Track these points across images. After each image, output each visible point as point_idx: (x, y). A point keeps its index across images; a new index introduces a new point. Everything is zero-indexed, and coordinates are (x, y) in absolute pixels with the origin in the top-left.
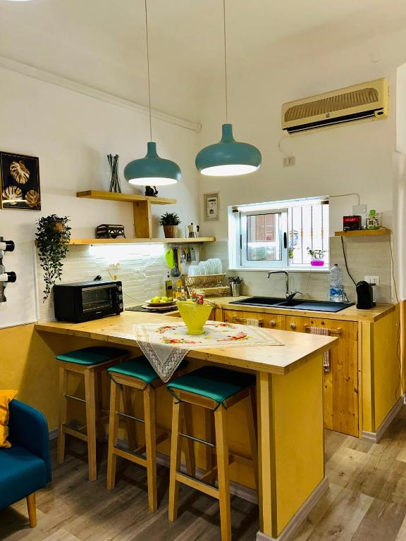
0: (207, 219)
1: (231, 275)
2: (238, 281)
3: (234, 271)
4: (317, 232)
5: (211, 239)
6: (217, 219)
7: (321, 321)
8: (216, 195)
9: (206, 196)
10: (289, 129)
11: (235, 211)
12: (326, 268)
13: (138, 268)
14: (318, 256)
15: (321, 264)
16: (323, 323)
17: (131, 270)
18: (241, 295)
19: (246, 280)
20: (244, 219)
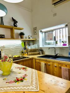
0: (34, 34)
1: (40, 49)
2: (42, 50)
3: (41, 48)
4: (64, 36)
5: (35, 39)
6: (37, 34)
7: (65, 65)
8: (36, 28)
9: (34, 28)
10: (54, 4)
11: (41, 31)
12: (67, 46)
13: (12, 47)
14: (65, 43)
15: (66, 45)
16: (66, 66)
17: (9, 48)
18: (43, 54)
19: (44, 50)
20: (44, 33)
